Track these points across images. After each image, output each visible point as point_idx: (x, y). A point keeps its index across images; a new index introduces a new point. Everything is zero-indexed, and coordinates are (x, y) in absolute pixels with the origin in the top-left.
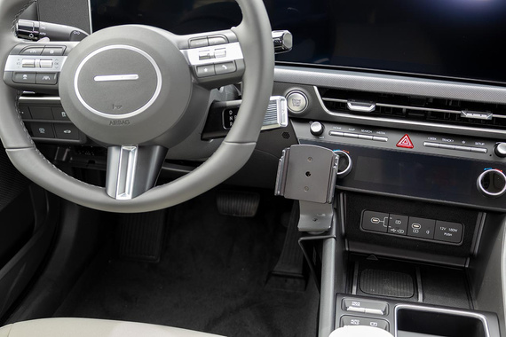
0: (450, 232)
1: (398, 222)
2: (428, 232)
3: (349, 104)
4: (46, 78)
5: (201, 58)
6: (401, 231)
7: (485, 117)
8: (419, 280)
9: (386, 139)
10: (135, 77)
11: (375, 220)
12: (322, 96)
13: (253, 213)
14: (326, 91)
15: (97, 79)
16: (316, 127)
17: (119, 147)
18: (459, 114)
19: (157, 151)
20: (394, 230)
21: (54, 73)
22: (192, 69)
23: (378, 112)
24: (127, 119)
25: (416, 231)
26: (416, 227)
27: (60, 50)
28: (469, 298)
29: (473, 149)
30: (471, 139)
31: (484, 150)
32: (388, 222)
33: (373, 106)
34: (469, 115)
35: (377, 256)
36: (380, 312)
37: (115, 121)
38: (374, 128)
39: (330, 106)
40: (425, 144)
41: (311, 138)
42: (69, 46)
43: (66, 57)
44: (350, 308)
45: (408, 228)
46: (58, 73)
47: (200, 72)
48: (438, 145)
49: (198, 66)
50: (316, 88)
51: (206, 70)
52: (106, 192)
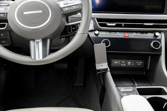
0: (140, 63)
1: (123, 62)
2: (133, 64)
3: (107, 24)
4: (2, 15)
5: (64, 4)
6: (125, 65)
7: (151, 24)
8: (133, 80)
9: (120, 35)
10: (41, 11)
11: (116, 62)
12: (98, 22)
13: (66, 67)
14: (99, 20)
15: (25, 13)
16: (97, 32)
17: (34, 40)
18: (143, 24)
19: (49, 41)
20: (122, 65)
21: (5, 13)
22: (61, 9)
23: (117, 26)
24: (38, 28)
25: (129, 64)
26: (129, 63)
27: (7, 4)
28: (150, 83)
29: (148, 35)
30: (146, 32)
31: (151, 35)
32: (120, 62)
33: (115, 24)
34: (147, 24)
35: (116, 74)
36: (131, 90)
37: (34, 29)
38: (116, 31)
39: (100, 25)
40: (133, 35)
41: (95, 36)
42: (10, 3)
43: (9, 7)
44: (121, 90)
45: (127, 64)
46: (7, 13)
47: (64, 10)
48: (137, 35)
49: (64, 7)
50: (96, 19)
51: (67, 9)
52: (31, 57)
